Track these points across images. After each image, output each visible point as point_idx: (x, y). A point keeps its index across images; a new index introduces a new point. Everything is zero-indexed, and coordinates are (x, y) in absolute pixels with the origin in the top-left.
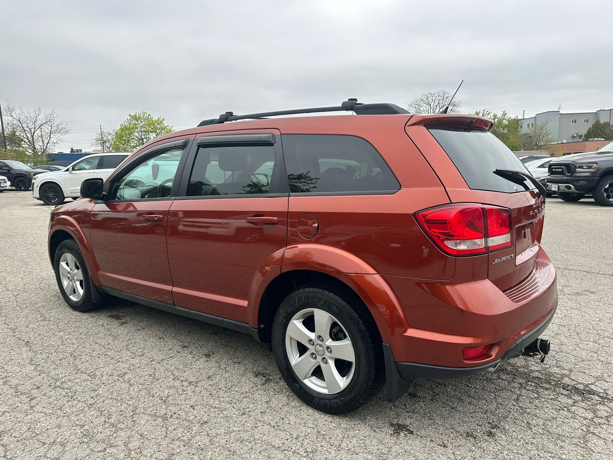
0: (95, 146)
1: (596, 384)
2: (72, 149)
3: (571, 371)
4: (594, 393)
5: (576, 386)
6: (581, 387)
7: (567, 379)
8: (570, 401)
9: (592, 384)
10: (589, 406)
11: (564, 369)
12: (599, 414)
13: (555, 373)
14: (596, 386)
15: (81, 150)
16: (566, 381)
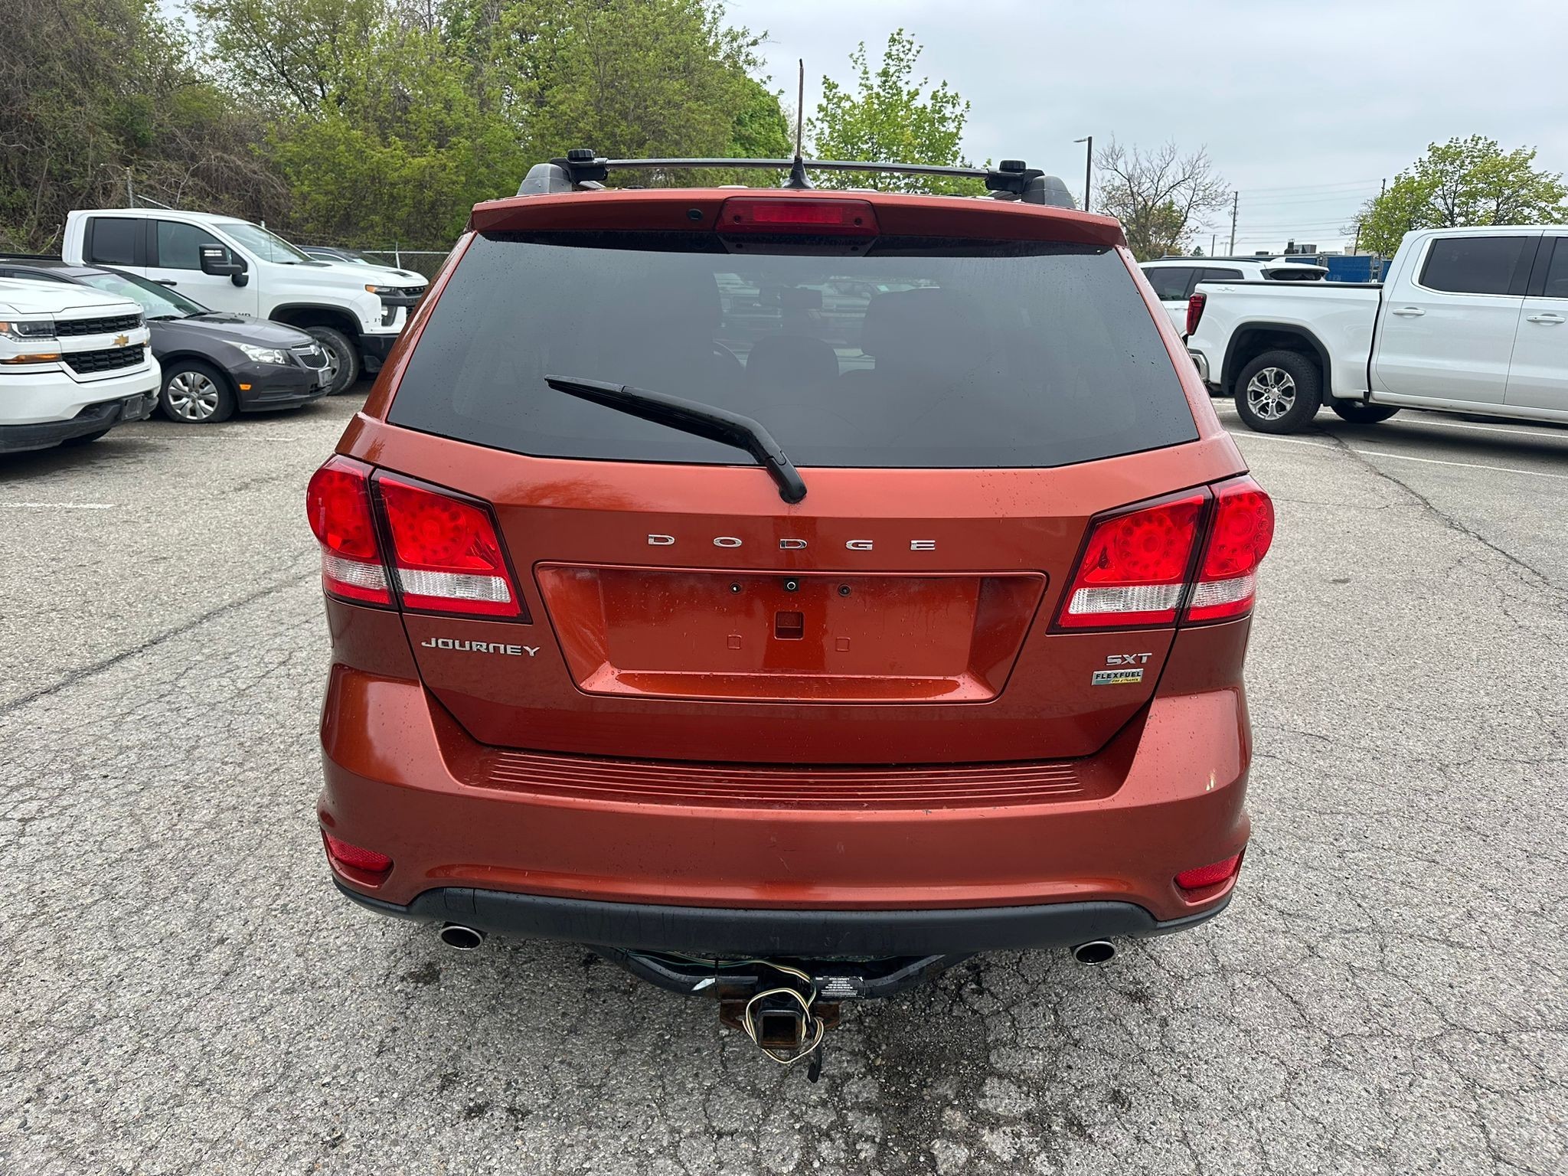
0: (1350, 236)
2: (1291, 245)
15: (1314, 247)
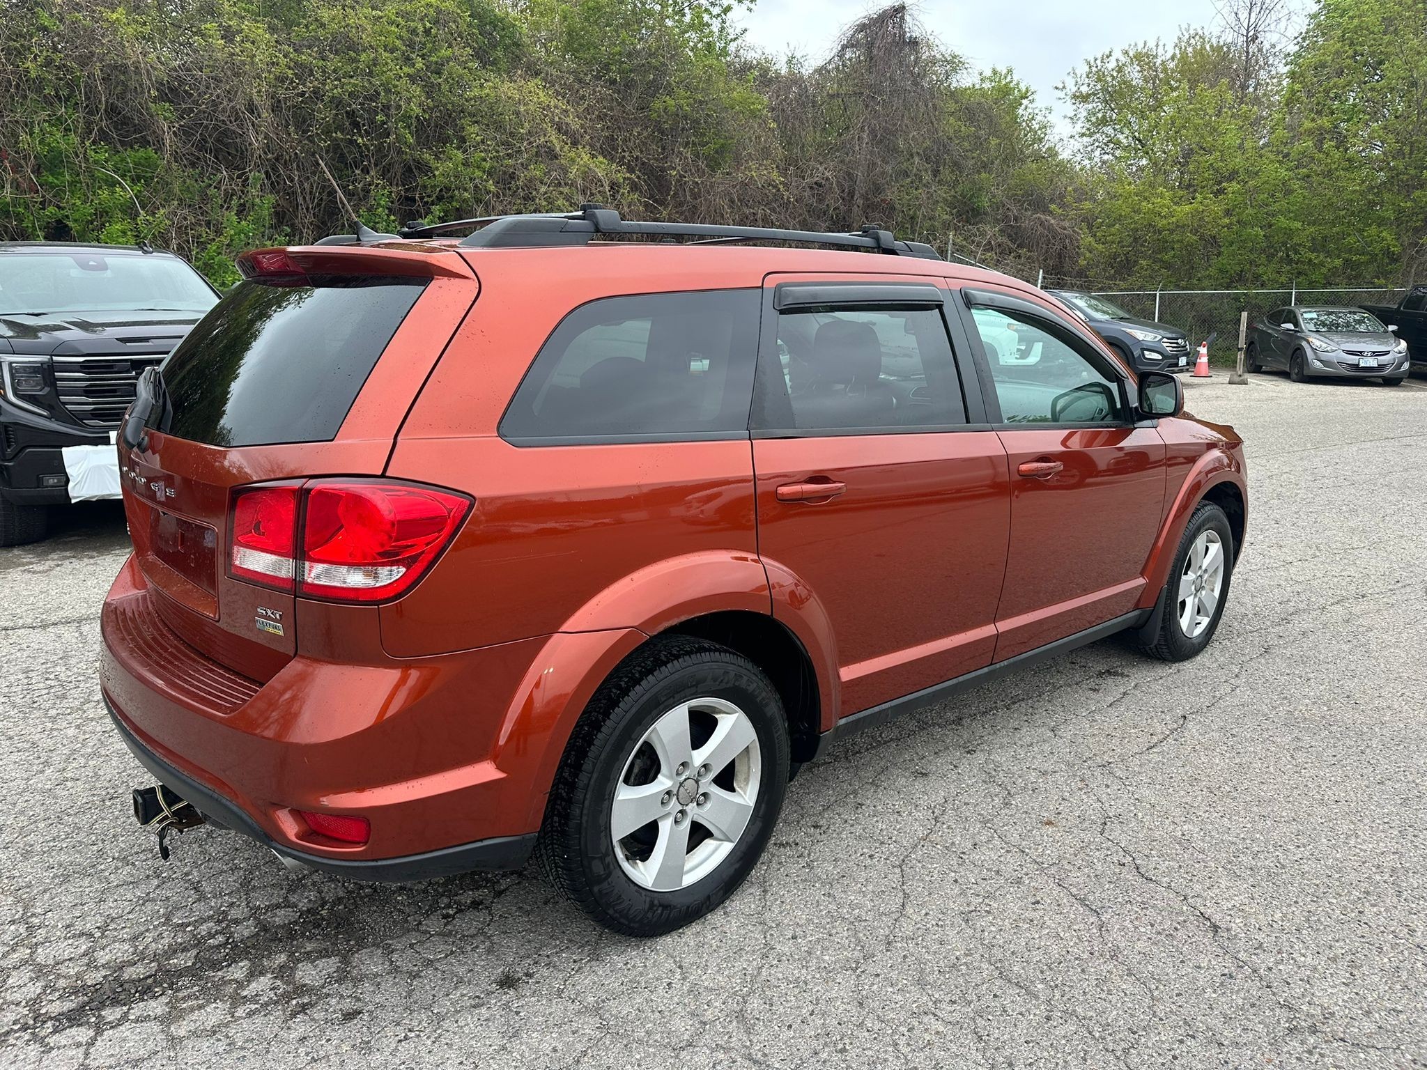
1: (82, 1050)
3: (174, 1042)
4: (73, 1018)
5: (125, 1008)
6: (111, 1014)
7: (159, 1011)
8: (103, 957)
9: (91, 1043)
10: (58, 977)
11: (194, 1034)
12: (26, 974)
13: (201, 1007)
14: (78, 1045)
16: (156, 1007)
